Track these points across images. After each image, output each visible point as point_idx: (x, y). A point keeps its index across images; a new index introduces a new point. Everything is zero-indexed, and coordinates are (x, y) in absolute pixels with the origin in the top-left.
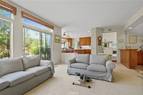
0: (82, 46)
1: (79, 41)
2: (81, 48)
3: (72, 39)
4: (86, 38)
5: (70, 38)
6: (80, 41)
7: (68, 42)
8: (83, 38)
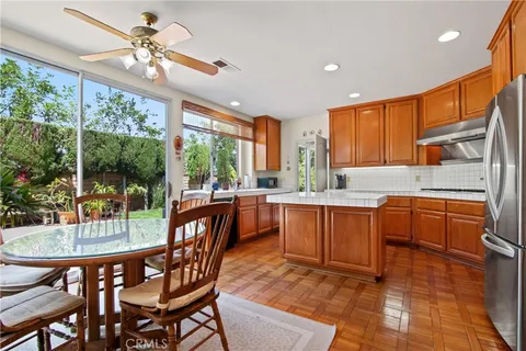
0: (346, 171)
1: (326, 135)
2: (342, 183)
3: (278, 123)
4: (384, 104)
5: (267, 119)
6: (332, 135)
7: (250, 144)
8: (356, 109)
